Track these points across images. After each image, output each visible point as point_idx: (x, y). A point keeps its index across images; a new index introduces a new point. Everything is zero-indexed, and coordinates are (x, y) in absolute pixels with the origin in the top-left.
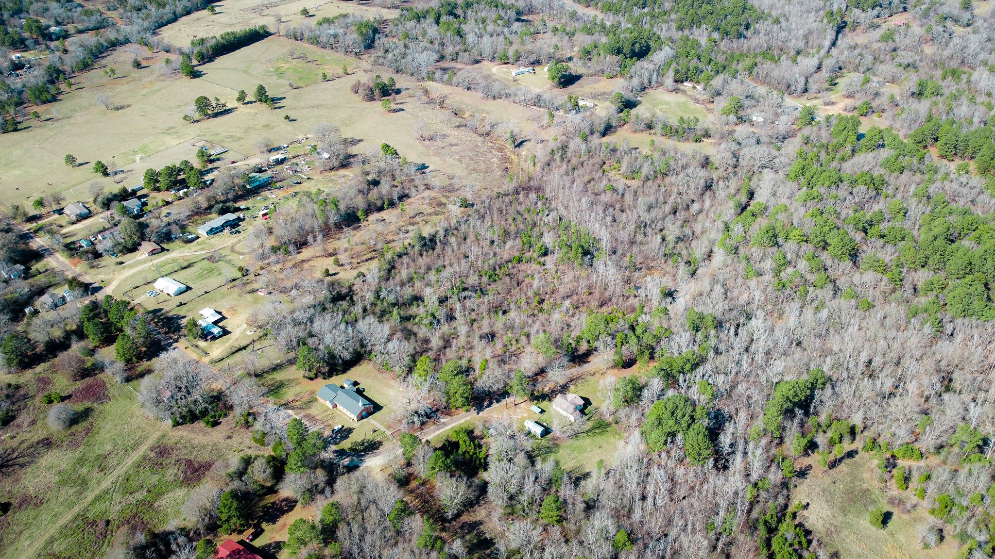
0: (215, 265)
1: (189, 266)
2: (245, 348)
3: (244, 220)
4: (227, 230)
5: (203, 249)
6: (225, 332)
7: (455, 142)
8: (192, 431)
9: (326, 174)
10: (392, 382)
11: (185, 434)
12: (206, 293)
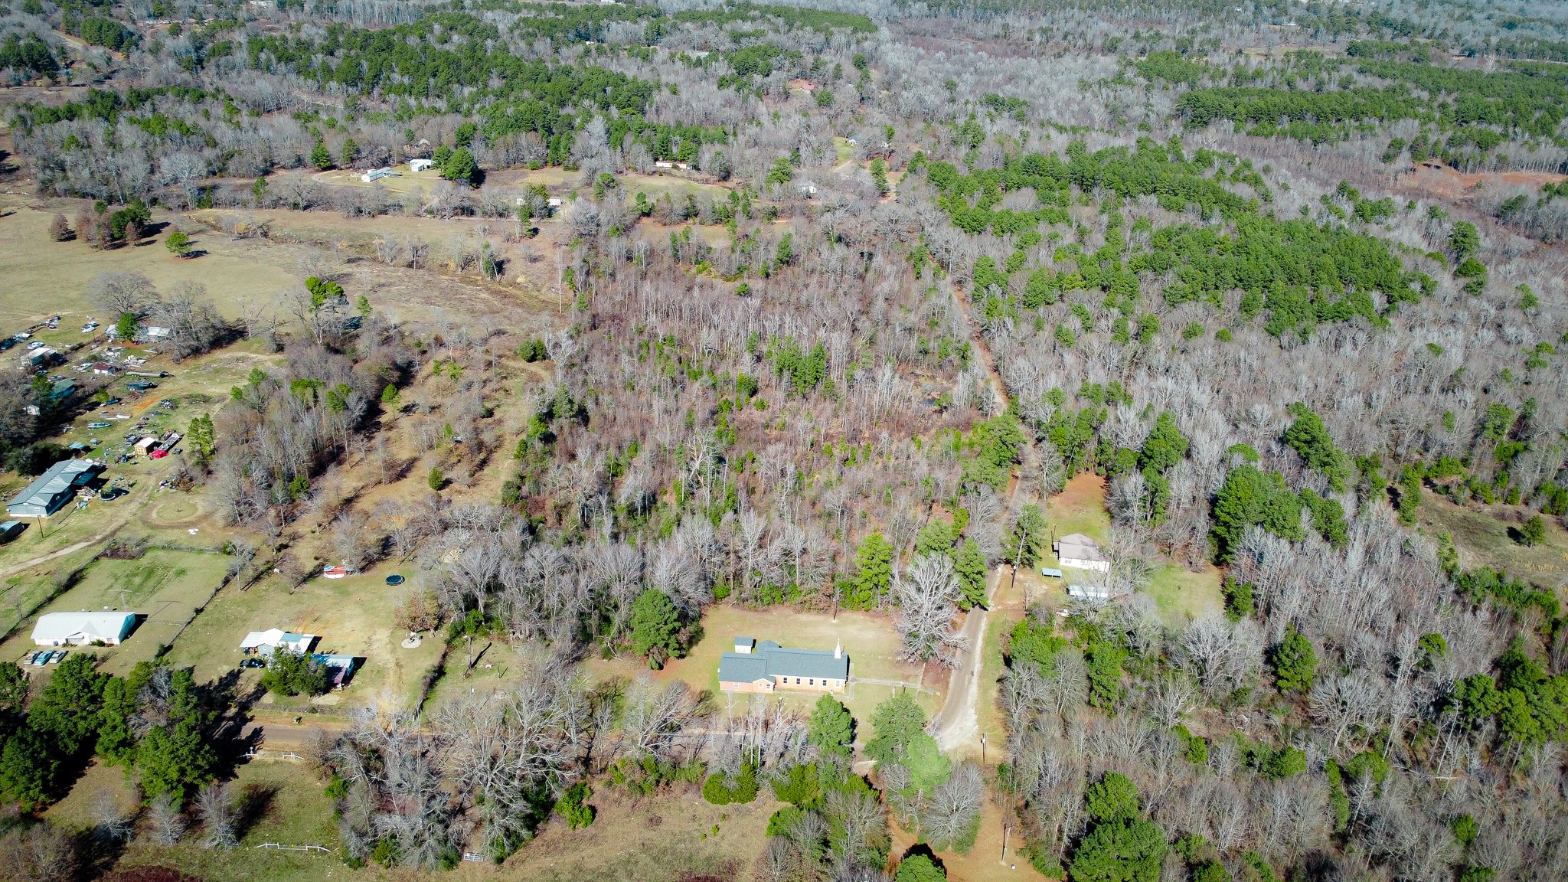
0: (144, 561)
1: (74, 580)
2: (440, 672)
3: (103, 469)
4: (85, 495)
5: (68, 543)
6: (358, 662)
7: (383, 281)
8: (552, 847)
9: (191, 362)
10: (804, 617)
11: (548, 862)
12: (199, 611)
